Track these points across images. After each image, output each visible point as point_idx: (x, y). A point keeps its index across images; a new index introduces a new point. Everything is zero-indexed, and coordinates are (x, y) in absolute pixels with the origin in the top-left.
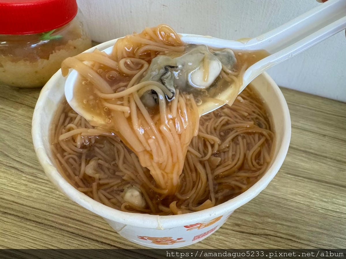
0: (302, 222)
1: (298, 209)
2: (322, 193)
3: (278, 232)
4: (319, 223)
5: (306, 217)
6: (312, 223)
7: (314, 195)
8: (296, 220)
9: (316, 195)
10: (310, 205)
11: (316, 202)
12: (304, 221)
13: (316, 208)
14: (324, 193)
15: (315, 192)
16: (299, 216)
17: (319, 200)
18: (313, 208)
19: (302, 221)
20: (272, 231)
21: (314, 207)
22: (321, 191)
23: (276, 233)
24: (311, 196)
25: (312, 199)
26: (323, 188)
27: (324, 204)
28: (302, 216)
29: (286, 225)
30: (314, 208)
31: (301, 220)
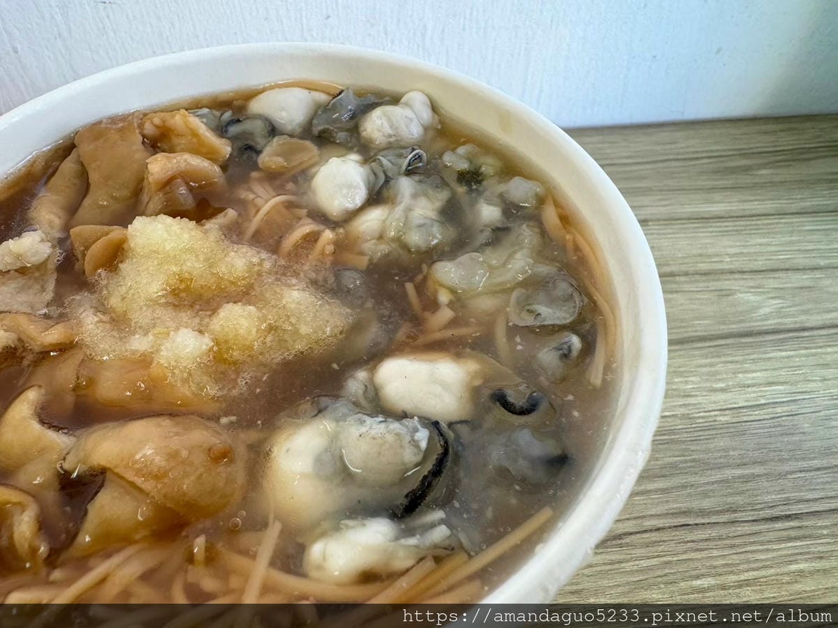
0: (690, 467)
1: (664, 434)
2: (704, 370)
3: (644, 517)
4: (731, 453)
5: (693, 448)
6: (716, 458)
7: (686, 382)
8: (673, 466)
9: (693, 382)
10: (690, 412)
11: (700, 399)
12: (694, 461)
13: (708, 414)
14: (708, 369)
15: (686, 375)
16: (676, 453)
17: (705, 391)
18: (699, 417)
19: (689, 464)
20: (628, 519)
21: (702, 414)
22: (701, 366)
23: (639, 521)
24: (683, 387)
25: (688, 396)
26: (702, 356)
27: (721, 397)
28: (685, 450)
29: (656, 491)
30: (702, 417)
31: (686, 462)
